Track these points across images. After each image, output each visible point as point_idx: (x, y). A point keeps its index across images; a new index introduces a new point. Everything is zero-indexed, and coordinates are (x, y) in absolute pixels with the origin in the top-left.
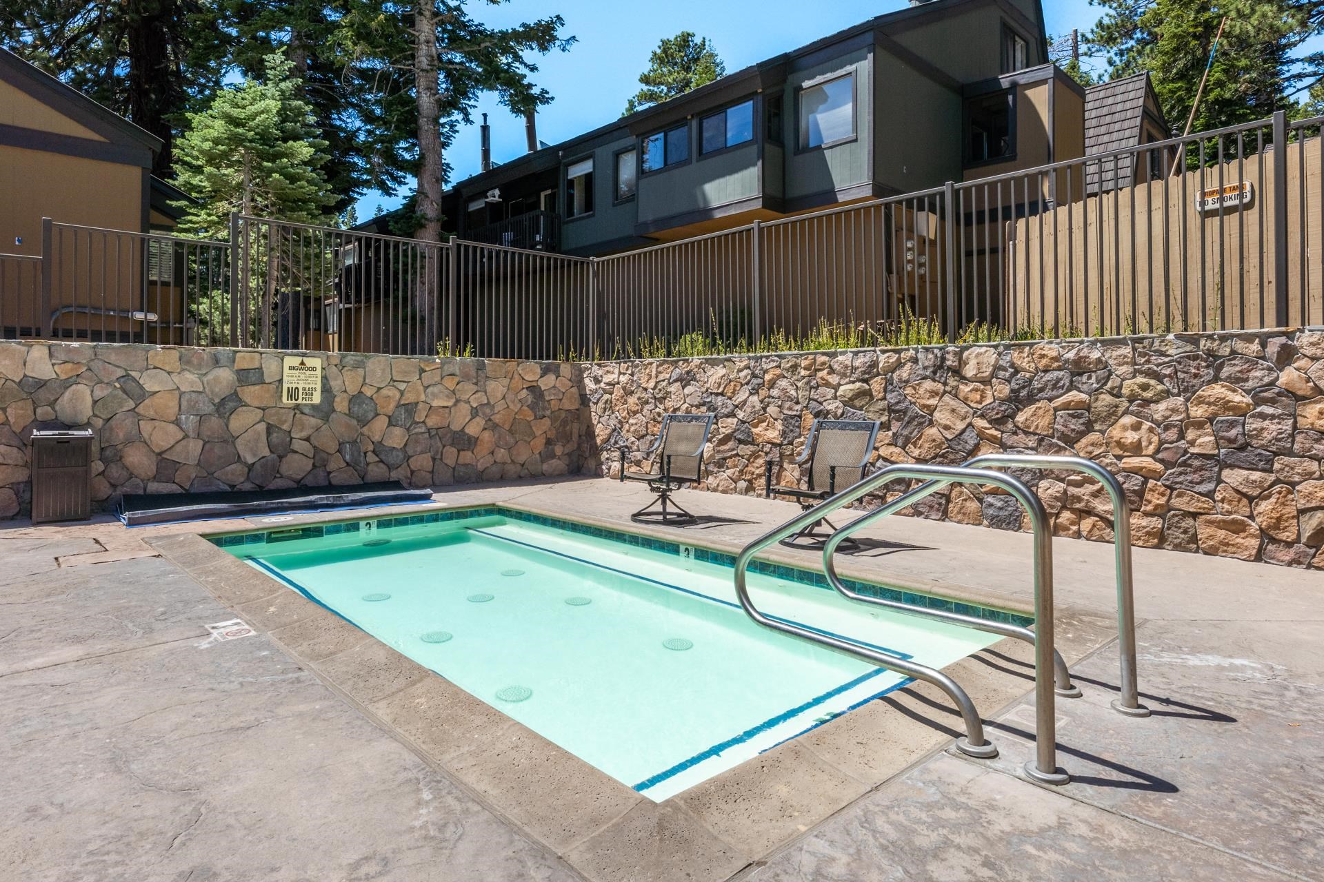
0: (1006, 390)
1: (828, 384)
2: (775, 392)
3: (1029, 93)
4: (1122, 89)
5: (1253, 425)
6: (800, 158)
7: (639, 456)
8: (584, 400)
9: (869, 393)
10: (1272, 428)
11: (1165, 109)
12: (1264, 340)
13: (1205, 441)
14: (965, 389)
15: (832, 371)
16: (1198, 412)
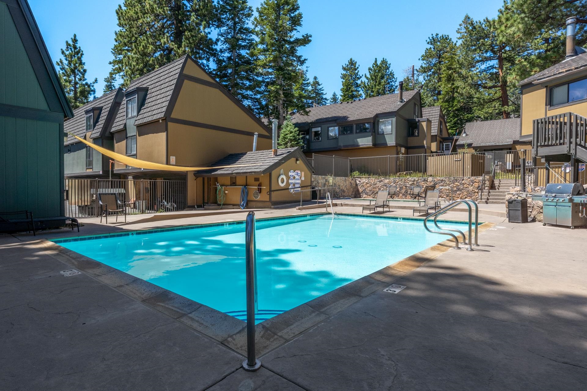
0: (433, 183)
1: (407, 182)
2: (398, 183)
3: (422, 123)
4: (434, 109)
5: (460, 187)
6: (379, 135)
7: (370, 194)
8: (357, 185)
9: (414, 184)
10: (462, 187)
11: (444, 113)
12: (461, 178)
13: (455, 189)
14: (428, 183)
15: (408, 180)
16: (455, 186)
